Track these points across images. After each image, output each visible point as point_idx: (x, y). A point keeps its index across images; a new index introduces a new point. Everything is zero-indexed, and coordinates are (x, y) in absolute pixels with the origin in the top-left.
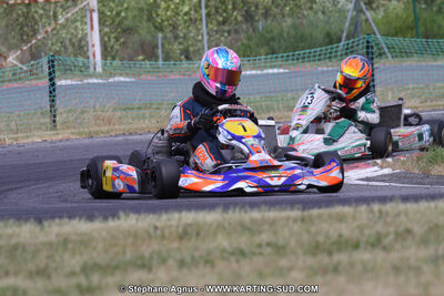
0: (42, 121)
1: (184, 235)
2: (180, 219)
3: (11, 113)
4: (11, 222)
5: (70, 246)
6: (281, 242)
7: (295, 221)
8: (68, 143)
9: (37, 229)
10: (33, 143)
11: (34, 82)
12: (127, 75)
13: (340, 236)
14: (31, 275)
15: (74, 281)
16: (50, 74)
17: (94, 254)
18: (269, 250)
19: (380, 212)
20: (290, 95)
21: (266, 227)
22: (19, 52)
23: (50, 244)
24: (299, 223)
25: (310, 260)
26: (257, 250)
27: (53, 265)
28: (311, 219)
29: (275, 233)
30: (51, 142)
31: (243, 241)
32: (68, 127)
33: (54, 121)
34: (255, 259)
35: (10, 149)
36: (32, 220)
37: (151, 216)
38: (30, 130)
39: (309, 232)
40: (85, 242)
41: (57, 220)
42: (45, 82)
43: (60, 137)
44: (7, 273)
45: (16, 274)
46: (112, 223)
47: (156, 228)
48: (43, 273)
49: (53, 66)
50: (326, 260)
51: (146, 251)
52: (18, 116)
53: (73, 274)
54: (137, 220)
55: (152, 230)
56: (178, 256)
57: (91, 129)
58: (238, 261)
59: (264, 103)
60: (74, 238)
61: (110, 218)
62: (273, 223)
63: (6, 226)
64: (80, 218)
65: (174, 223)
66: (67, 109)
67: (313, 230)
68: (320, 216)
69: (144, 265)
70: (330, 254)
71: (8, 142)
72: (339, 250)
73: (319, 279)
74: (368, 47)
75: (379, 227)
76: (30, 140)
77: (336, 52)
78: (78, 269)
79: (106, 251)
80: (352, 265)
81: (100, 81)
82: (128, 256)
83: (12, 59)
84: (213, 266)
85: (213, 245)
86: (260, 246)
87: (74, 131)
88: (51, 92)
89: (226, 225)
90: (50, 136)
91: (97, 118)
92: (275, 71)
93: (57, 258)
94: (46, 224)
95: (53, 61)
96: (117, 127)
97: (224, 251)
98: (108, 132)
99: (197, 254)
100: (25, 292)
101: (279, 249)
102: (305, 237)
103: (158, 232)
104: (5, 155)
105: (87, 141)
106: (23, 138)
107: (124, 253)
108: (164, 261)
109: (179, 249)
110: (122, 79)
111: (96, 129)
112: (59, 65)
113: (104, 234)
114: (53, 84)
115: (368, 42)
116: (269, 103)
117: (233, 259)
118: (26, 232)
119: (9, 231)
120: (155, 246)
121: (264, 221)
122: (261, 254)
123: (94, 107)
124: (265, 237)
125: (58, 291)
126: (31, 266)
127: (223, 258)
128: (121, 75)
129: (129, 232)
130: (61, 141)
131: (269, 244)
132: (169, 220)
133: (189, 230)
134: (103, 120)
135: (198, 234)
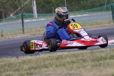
0: (20, 32)
1: (58, 58)
2: (56, 54)
3: (11, 30)
4: (9, 57)
5: (25, 63)
6: (85, 59)
7: (89, 53)
8: (28, 37)
9: (16, 59)
10: (18, 38)
11: (17, 21)
12: (44, 18)
13: (101, 56)
14: (14, 71)
15: (26, 72)
16: (22, 18)
17: (32, 65)
18: (81, 61)
19: (113, 50)
20: (90, 22)
21: (81, 55)
22: (14, 13)
23: (20, 62)
24: (90, 54)
25: (93, 63)
26: (78, 61)
27: (21, 68)
28: (94, 53)
29: (83, 56)
30: (23, 37)
31: (74, 59)
32: (28, 33)
33: (24, 32)
34: (77, 64)
35: (11, 39)
36: (15, 57)
37: (49, 54)
38: (17, 34)
39: (93, 56)
40: (30, 61)
41: (22, 56)
42: (21, 21)
43: (25, 36)
44: (8, 71)
45: (10, 71)
46: (37, 56)
47: (50, 57)
48: (17, 70)
49: (23, 16)
50: (97, 63)
51: (47, 63)
52: (14, 31)
53: (26, 70)
54: (44, 55)
55: (49, 57)
56: (56, 64)
57: (34, 33)
58: (72, 64)
59: (83, 24)
60: (27, 61)
61: (37, 55)
62: (83, 54)
63: (8, 58)
64: (29, 56)
65: (55, 55)
66: (27, 28)
67: (94, 55)
68: (96, 52)
69: (46, 67)
70: (98, 61)
71: (11, 38)
72: (101, 60)
73: (95, 68)
74: (112, 7)
75: (113, 54)
76: (17, 37)
77: (103, 9)
78: (27, 69)
79: (35, 64)
80: (104, 64)
81: (37, 20)
82: (42, 64)
83: (11, 15)
84: (65, 66)
85: (65, 60)
86: (79, 60)
87: (29, 34)
88: (22, 23)
89: (70, 55)
90: (23, 36)
91: (36, 30)
92: (86, 15)
93: (22, 66)
94: (19, 57)
95: (22, 15)
96: (41, 32)
97: (69, 62)
98: (39, 34)
99: (61, 63)
100: (12, 75)
101: (84, 61)
102: (91, 57)
103: (50, 58)
104: (10, 41)
105: (33, 36)
106: (15, 36)
107: (41, 64)
108: (51, 65)
109: (56, 62)
110: (42, 19)
111: (36, 33)
112: (24, 16)
113: (35, 59)
114: (23, 21)
115: (112, 5)
116: (84, 24)
117: (71, 64)
118: (13, 60)
119: (9, 60)
120: (49, 61)
121: (80, 54)
122: (79, 62)
123: (35, 27)
124: (80, 58)
125: (22, 75)
126: (14, 69)
127: (68, 64)
128: (42, 18)
129: (42, 58)
130: (26, 37)
131: (81, 60)
132: (54, 55)
133: (59, 57)
134: (37, 31)
135: (61, 58)
